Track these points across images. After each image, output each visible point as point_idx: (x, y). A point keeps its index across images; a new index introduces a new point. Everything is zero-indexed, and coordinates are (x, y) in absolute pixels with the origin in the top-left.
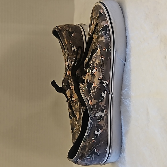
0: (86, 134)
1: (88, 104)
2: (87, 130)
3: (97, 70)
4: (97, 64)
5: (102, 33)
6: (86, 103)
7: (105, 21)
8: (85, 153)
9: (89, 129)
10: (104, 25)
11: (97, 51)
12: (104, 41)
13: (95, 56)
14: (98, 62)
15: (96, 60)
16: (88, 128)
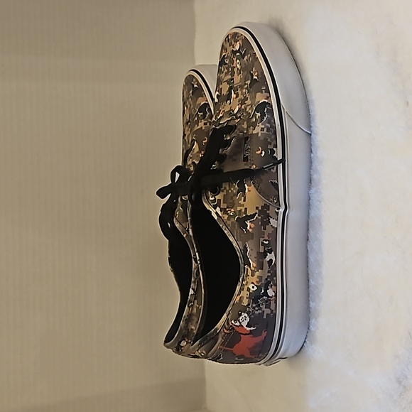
0: (191, 292)
1: (187, 235)
2: (192, 285)
6: (185, 236)
7: (203, 96)
8: (193, 328)
9: (194, 282)
16: (193, 280)
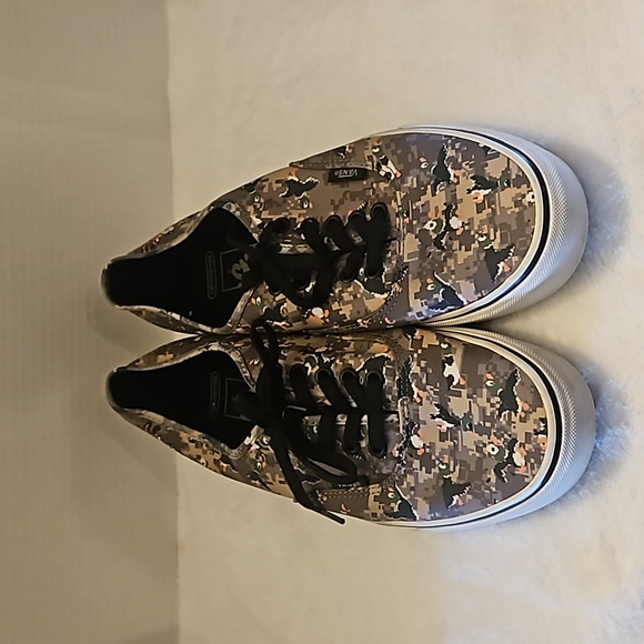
3: (323, 318)
4: (341, 313)
5: (435, 296)
7: (476, 292)
10: (460, 293)
11: (376, 295)
12: (410, 314)
13: (359, 296)
14: (346, 311)
15: (348, 303)
